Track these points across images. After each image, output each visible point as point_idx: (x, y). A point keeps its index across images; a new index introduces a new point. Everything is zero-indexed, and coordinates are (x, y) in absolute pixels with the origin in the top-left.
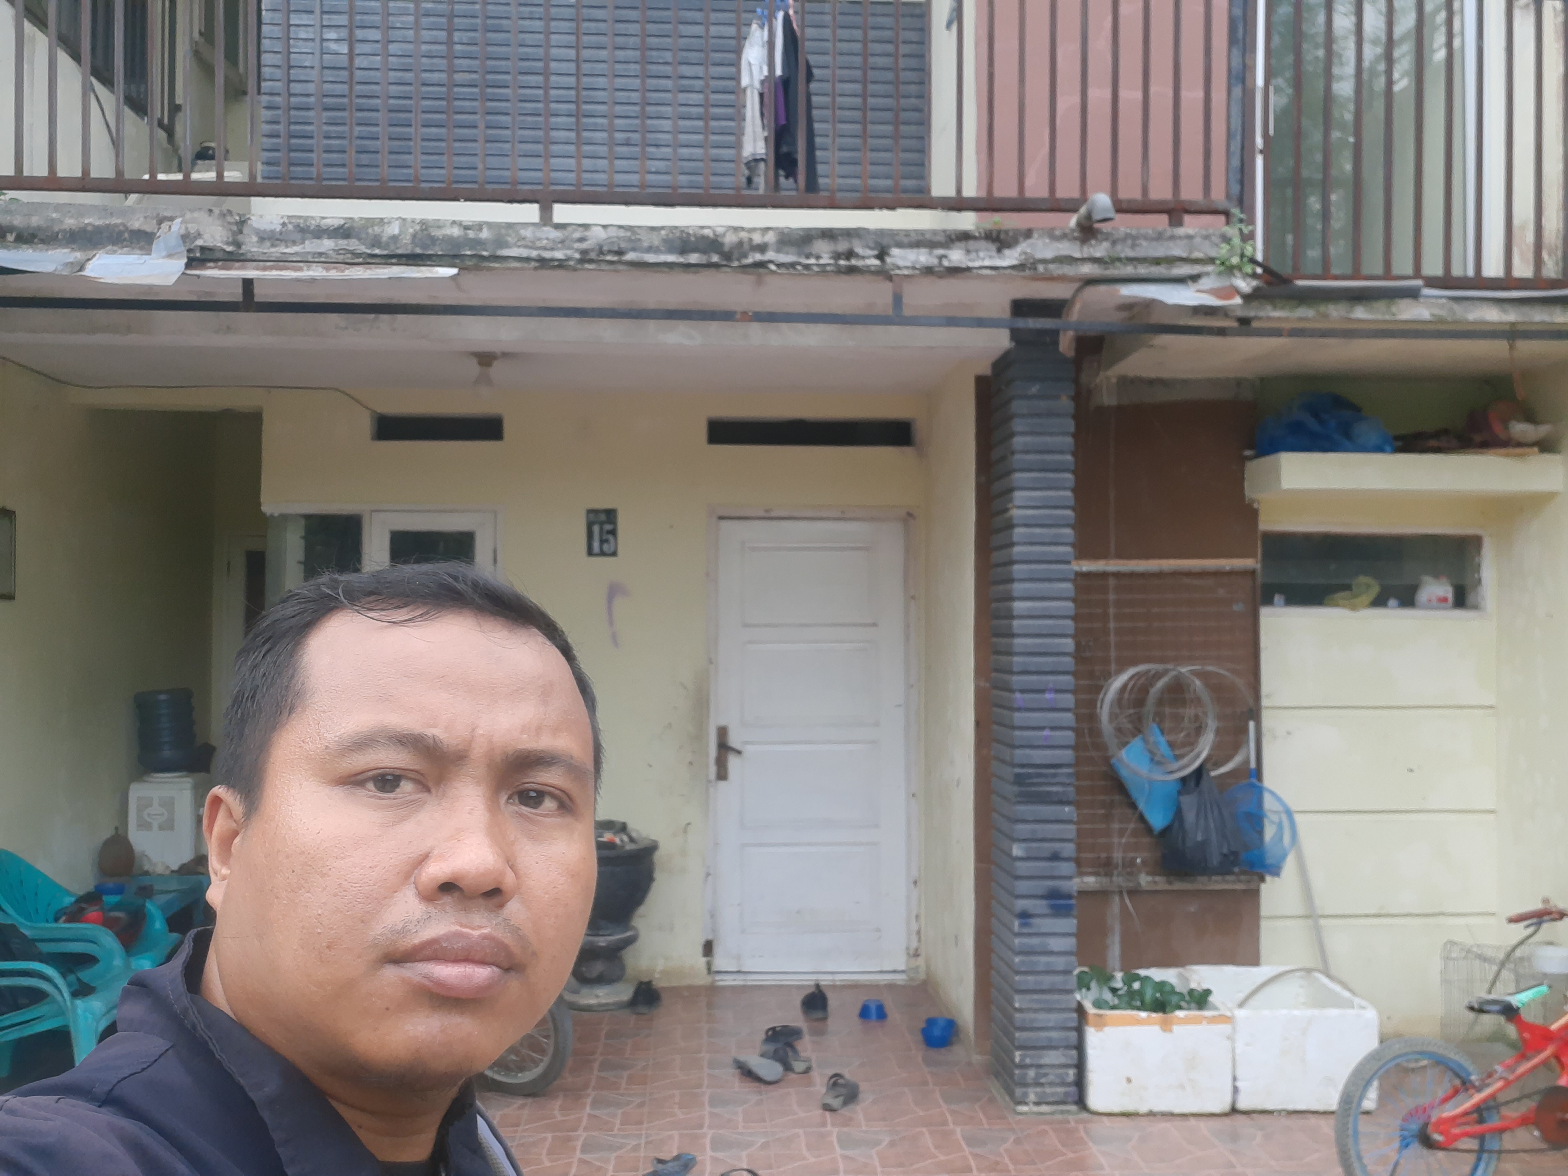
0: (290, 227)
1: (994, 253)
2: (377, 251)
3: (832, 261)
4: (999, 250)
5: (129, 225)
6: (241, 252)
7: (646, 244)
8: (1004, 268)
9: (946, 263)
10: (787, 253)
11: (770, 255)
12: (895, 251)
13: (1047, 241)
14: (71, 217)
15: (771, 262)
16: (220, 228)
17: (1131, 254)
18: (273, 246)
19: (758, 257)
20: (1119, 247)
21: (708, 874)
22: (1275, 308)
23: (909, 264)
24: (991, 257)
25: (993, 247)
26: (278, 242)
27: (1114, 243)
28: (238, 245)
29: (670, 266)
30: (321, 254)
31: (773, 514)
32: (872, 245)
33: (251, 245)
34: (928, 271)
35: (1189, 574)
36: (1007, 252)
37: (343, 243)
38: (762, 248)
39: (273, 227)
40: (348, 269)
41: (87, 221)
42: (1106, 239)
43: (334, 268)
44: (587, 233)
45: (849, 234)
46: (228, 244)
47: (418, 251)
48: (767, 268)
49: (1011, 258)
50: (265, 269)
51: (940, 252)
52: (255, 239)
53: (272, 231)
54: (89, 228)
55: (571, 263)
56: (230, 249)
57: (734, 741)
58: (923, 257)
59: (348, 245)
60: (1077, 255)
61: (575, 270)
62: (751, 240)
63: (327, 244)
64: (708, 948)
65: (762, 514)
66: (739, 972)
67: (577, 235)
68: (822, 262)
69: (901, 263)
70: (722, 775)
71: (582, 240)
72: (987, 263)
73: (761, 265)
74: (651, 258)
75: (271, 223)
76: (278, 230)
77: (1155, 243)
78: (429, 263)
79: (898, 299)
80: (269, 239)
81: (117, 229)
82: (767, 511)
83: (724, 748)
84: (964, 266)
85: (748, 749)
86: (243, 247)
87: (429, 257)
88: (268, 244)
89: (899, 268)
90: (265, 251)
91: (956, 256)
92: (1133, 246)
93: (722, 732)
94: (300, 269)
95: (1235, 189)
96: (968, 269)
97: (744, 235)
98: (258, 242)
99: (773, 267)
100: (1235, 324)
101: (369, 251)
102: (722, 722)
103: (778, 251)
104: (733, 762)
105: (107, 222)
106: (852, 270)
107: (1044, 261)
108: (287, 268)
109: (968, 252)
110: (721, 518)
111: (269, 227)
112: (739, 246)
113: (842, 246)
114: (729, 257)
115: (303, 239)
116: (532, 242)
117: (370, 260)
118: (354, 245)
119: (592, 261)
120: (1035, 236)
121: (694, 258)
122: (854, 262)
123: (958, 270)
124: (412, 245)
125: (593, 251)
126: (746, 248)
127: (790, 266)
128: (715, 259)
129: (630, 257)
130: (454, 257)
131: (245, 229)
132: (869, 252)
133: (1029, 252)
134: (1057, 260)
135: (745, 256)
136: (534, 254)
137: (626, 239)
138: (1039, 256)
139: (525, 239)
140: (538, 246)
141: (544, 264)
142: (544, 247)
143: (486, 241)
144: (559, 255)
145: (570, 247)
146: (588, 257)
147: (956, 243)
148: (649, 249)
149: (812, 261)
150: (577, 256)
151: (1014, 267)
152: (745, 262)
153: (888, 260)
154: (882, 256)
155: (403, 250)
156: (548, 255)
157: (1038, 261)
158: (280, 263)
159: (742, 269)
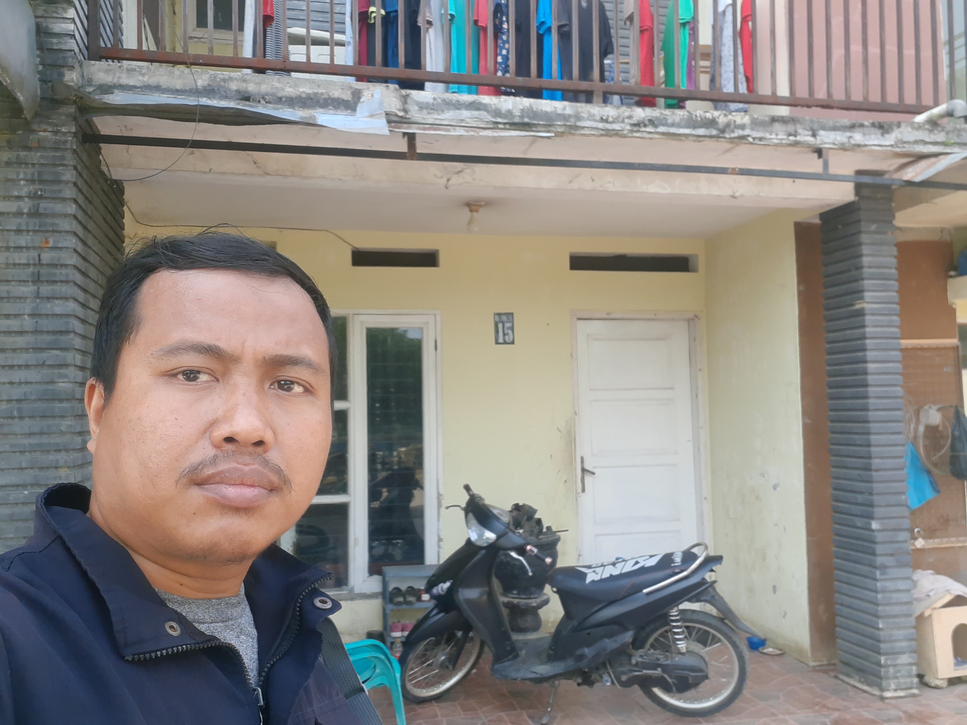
0: (439, 100)
1: (880, 136)
2: (499, 120)
3: (785, 137)
4: (882, 135)
5: (330, 94)
6: (408, 116)
7: (670, 121)
8: (886, 146)
9: (853, 142)
10: (758, 131)
11: (747, 132)
12: (822, 133)
13: (910, 130)
14: (290, 87)
15: (749, 136)
16: (394, 99)
17: (957, 140)
18: (429, 113)
19: (740, 133)
20: (950, 136)
23: (831, 141)
24: (878, 139)
25: (879, 132)
26: (432, 111)
27: (948, 133)
28: (405, 111)
29: (686, 136)
30: (462, 120)
31: (612, 316)
32: (808, 128)
33: (414, 113)
34: (843, 146)
36: (887, 136)
37: (476, 113)
38: (743, 128)
39: (427, 101)
40: (481, 132)
41: (301, 90)
42: (943, 130)
43: (473, 131)
44: (633, 113)
45: (793, 120)
46: (400, 110)
47: (526, 120)
48: (747, 140)
49: (890, 139)
50: (425, 129)
51: (849, 134)
52: (416, 108)
53: (428, 103)
54: (304, 95)
55: (625, 132)
56: (401, 114)
57: (587, 465)
58: (840, 137)
59: (479, 115)
60: (928, 140)
61: (625, 137)
62: (735, 121)
63: (465, 114)
65: (605, 316)
68: (779, 137)
69: (826, 140)
70: (584, 489)
71: (630, 117)
72: (876, 142)
73: (743, 138)
74: (673, 130)
75: (426, 97)
76: (431, 102)
78: (534, 129)
79: (826, 163)
80: (426, 108)
81: (323, 97)
82: (608, 314)
83: (583, 470)
84: (863, 143)
85: (597, 472)
86: (409, 113)
87: (535, 125)
88: (425, 111)
89: (825, 143)
90: (425, 117)
91: (858, 137)
92: (959, 136)
93: (583, 461)
94: (449, 130)
96: (866, 145)
97: (730, 118)
98: (418, 110)
99: (750, 139)
101: (494, 120)
102: (583, 455)
103: (752, 129)
104: (589, 479)
105: (316, 91)
106: (797, 144)
107: (908, 142)
108: (439, 130)
109: (864, 135)
110: (579, 319)
111: (424, 100)
112: (728, 125)
113: (791, 128)
114: (723, 131)
115: (449, 109)
116: (598, 118)
117: (495, 126)
118: (483, 114)
119: (638, 131)
120: (903, 126)
121: (701, 131)
122: (798, 138)
123: (859, 146)
124: (522, 117)
125: (638, 125)
126: (732, 126)
127: (761, 139)
128: (714, 132)
129: (661, 129)
130: (550, 126)
131: (409, 101)
132: (807, 133)
133: (899, 136)
134: (916, 142)
135: (733, 132)
136: (601, 125)
137: (657, 118)
138: (905, 139)
139: (594, 115)
140: (602, 120)
141: (608, 133)
142: (606, 121)
143: (569, 116)
144: (617, 127)
145: (623, 122)
146: (635, 129)
147: (857, 129)
148: (673, 125)
149: (773, 136)
150: (628, 127)
151: (892, 146)
152: (733, 135)
153: (818, 138)
154: (814, 135)
155: (517, 120)
156: (609, 126)
157: (905, 142)
158: (435, 126)
159: (732, 140)
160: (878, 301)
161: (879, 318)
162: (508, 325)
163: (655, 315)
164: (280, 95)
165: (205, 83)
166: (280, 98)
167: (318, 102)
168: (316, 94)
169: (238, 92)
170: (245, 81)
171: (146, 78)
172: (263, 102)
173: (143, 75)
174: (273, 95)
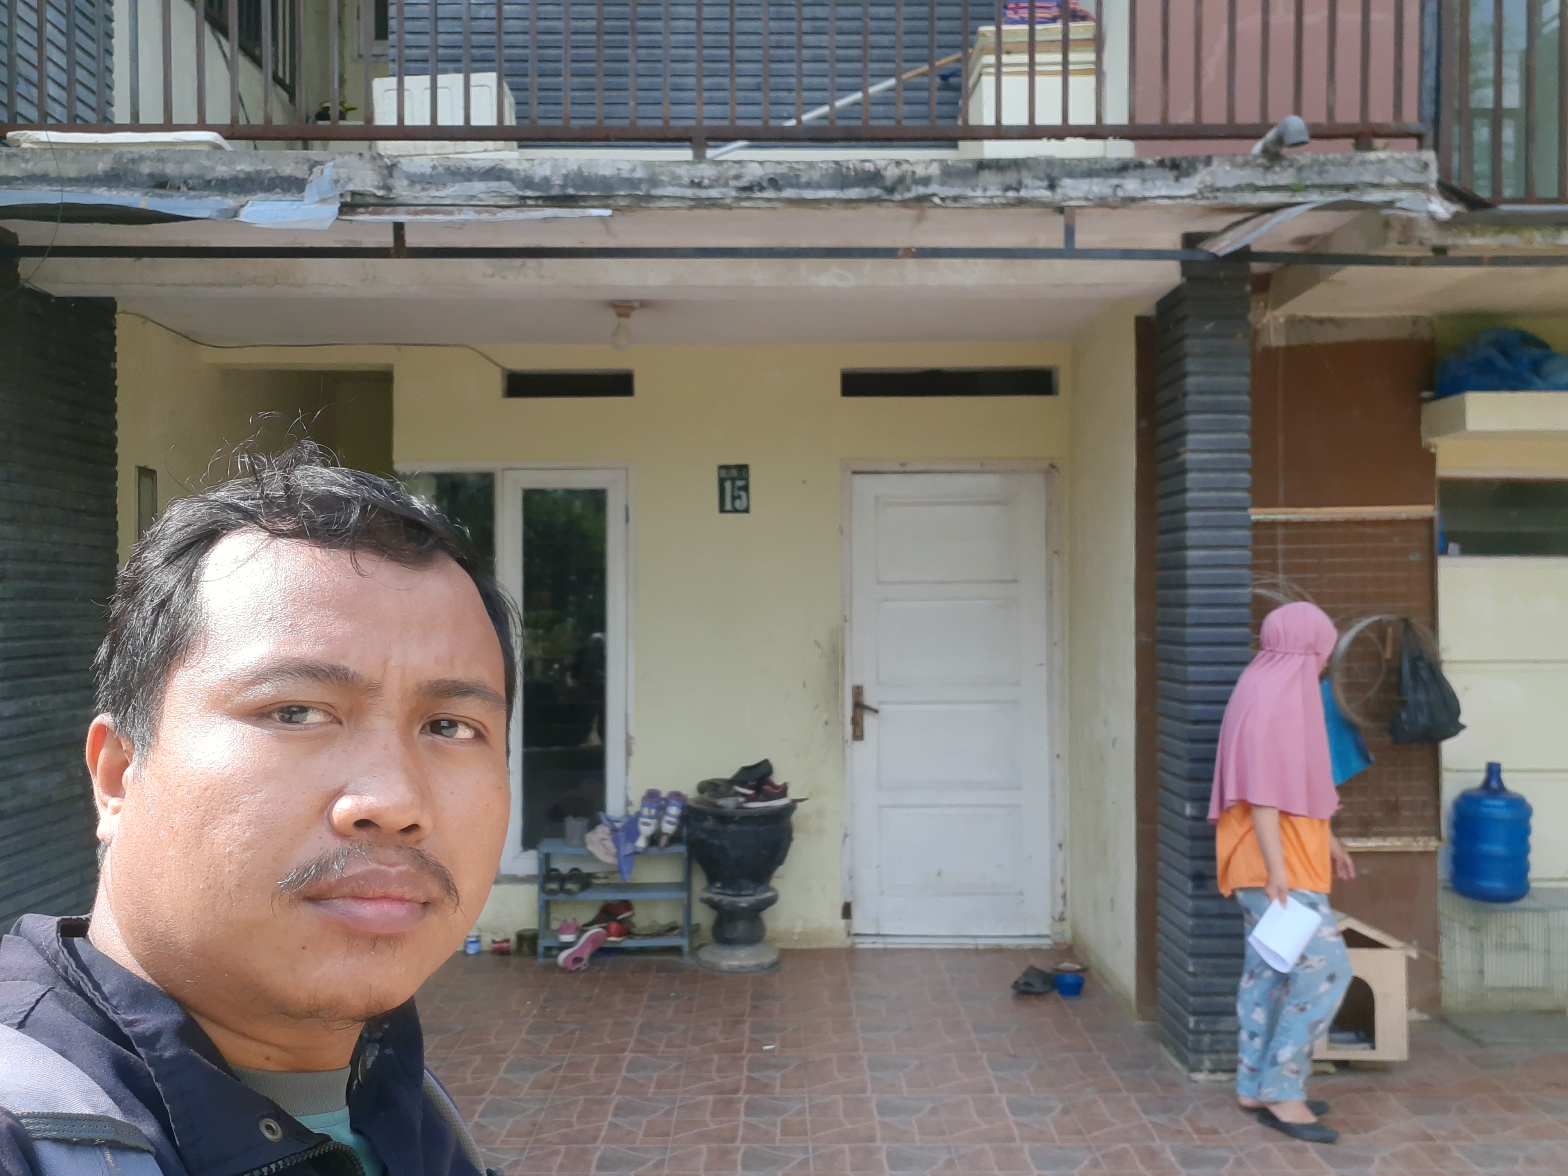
0: (441, 169)
1: (1172, 182)
2: (529, 193)
3: (999, 193)
4: (1177, 179)
5: (279, 171)
6: (391, 196)
7: (804, 180)
8: (1182, 198)
9: (1120, 193)
10: (952, 186)
11: (934, 188)
12: (1067, 182)
13: (1228, 168)
14: (223, 165)
15: (934, 195)
16: (370, 172)
17: (1317, 180)
18: (423, 189)
19: (921, 190)
20: (1305, 174)
21: (846, 836)
22: (1474, 234)
23: (1081, 195)
24: (1168, 186)
25: (1171, 175)
26: (429, 186)
27: (1300, 169)
28: (389, 189)
29: (829, 202)
30: (473, 197)
31: (909, 468)
32: (1042, 175)
33: (402, 190)
34: (1102, 203)
35: (1362, 523)
36: (1185, 180)
37: (494, 185)
38: (926, 181)
39: (423, 170)
40: (500, 212)
41: (238, 168)
42: (1291, 166)
43: (487, 212)
44: (744, 170)
45: (1016, 164)
46: (379, 188)
47: (571, 191)
48: (931, 201)
49: (1190, 186)
50: (416, 213)
51: (1115, 181)
52: (405, 182)
53: (423, 174)
54: (242, 176)
55: (728, 201)
56: (380, 193)
57: (869, 699)
58: (1098, 187)
59: (499, 187)
60: (1261, 183)
61: (730, 208)
62: (914, 173)
63: (478, 187)
64: (847, 911)
65: (897, 468)
66: (878, 935)
67: (733, 172)
68: (989, 193)
69: (1072, 193)
70: (858, 735)
71: (737, 177)
72: (1164, 192)
73: (925, 198)
74: (809, 194)
75: (422, 166)
76: (428, 173)
77: (1344, 169)
78: (582, 204)
79: (1070, 232)
80: (420, 182)
81: (269, 176)
82: (903, 465)
83: (859, 706)
84: (1140, 196)
85: (884, 709)
86: (394, 191)
87: (584, 198)
88: (418, 187)
89: (1071, 199)
90: (417, 195)
91: (1131, 186)
92: (1320, 173)
93: (858, 691)
94: (451, 213)
95: (1429, 110)
96: (1145, 199)
97: (905, 167)
98: (408, 186)
99: (937, 200)
100: (1431, 254)
101: (521, 193)
102: (858, 682)
103: (942, 184)
104: (869, 721)
105: (258, 169)
106: (1021, 202)
107: (1225, 190)
108: (437, 213)
109: (1144, 180)
110: (855, 473)
111: (419, 170)
112: (901, 180)
113: (1011, 177)
114: (891, 190)
115: (454, 182)
116: (686, 180)
117: (522, 202)
118: (506, 187)
119: (749, 199)
120: (1215, 162)
121: (854, 193)
122: (1023, 193)
123: (1133, 200)
124: (564, 186)
125: (749, 188)
126: (909, 181)
127: (956, 199)
128: (876, 192)
129: (789, 193)
130: (608, 197)
131: (396, 173)
132: (1039, 183)
133: (1208, 180)
134: (1239, 188)
135: (909, 190)
136: (689, 192)
137: (783, 175)
138: (1219, 184)
139: (680, 177)
140: (694, 184)
141: (699, 203)
142: (699, 185)
143: (640, 180)
144: (714, 193)
145: (726, 185)
146: (745, 195)
147: (1131, 172)
148: (808, 185)
149: (979, 193)
150: (734, 193)
151: (1193, 196)
152: (908, 195)
153: (1059, 191)
154: (1052, 187)
155: (555, 192)
156: (702, 193)
157: (1218, 190)
158: (431, 208)
159: (905, 203)
160: (1211, 448)
161: (1211, 475)
162: (740, 483)
163: (982, 465)
164: (208, 177)
165: (108, 167)
166: (209, 182)
167: (261, 183)
168: (258, 172)
169: (151, 176)
170: (160, 160)
171: (30, 166)
172: (184, 189)
173: (27, 161)
174: (199, 177)
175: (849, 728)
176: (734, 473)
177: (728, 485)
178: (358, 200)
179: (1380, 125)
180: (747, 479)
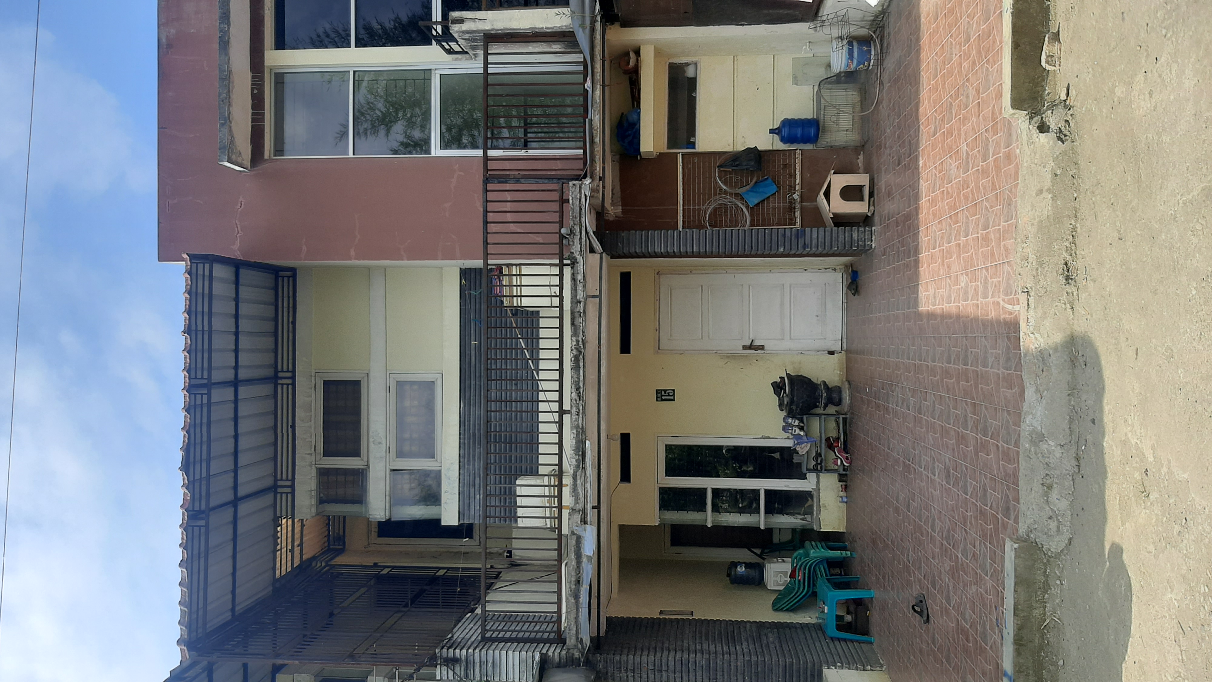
0: (573, 494)
2: (581, 466)
3: (581, 318)
4: (578, 263)
5: (574, 545)
6: (582, 510)
9: (582, 281)
12: (578, 297)
14: (572, 562)
15: (582, 339)
17: (579, 218)
18: (580, 500)
19: (580, 343)
20: (576, 223)
21: (801, 353)
22: (596, 169)
23: (582, 293)
24: (580, 266)
26: (579, 498)
28: (579, 511)
29: (583, 371)
30: (582, 484)
31: (657, 328)
32: (575, 305)
33: (580, 506)
34: (584, 286)
36: (578, 260)
37: (578, 477)
38: (578, 341)
39: (572, 500)
40: (586, 475)
41: (573, 557)
43: (586, 480)
44: (574, 399)
45: (572, 313)
46: (579, 513)
47: (581, 453)
49: (580, 259)
50: (587, 502)
52: (577, 505)
53: (575, 499)
54: (576, 556)
56: (581, 513)
57: (748, 343)
58: (580, 287)
61: (585, 403)
63: (579, 482)
64: (831, 353)
65: (657, 332)
66: (842, 340)
67: (575, 402)
68: (581, 322)
69: (582, 296)
70: (762, 348)
71: (576, 400)
72: (582, 267)
73: (583, 341)
74: (582, 378)
77: (575, 211)
79: (594, 297)
80: (577, 501)
81: (575, 548)
82: (656, 330)
83: (751, 347)
85: (752, 337)
86: (580, 509)
87: (582, 449)
90: (582, 502)
91: (580, 277)
93: (745, 348)
94: (587, 491)
95: (555, 181)
96: (584, 273)
97: (573, 348)
98: (579, 504)
99: (584, 338)
100: (601, 182)
101: (581, 469)
102: (741, 348)
104: (757, 343)
106: (584, 312)
107: (581, 248)
108: (587, 495)
109: (578, 273)
110: (659, 348)
112: (577, 349)
113: (577, 315)
114: (581, 352)
115: (577, 490)
116: (577, 416)
117: (584, 468)
118: (579, 473)
119: (583, 397)
120: (572, 251)
121: (581, 364)
122: (582, 311)
123: (584, 277)
124: (579, 455)
125: (579, 397)
126: (578, 347)
127: (583, 332)
128: (581, 357)
129: (581, 384)
130: (582, 441)
131: (574, 508)
132: (579, 306)
133: (578, 253)
134: (580, 244)
135: (580, 347)
136: (581, 416)
137: (575, 386)
138: (579, 250)
139: (576, 418)
140: (578, 415)
141: (584, 413)
142: (578, 412)
143: (577, 431)
144: (581, 408)
145: (578, 404)
146: (582, 398)
147: (575, 277)
148: (579, 378)
149: (581, 325)
150: (581, 402)
151: (583, 258)
152: (582, 347)
153: (581, 300)
154: (580, 302)
155: (581, 458)
156: (581, 411)
157: (581, 250)
158: (586, 497)
159: (584, 348)
162: (663, 392)
164: (576, 567)
165: (573, 598)
166: (578, 567)
167: (578, 551)
168: (574, 552)
169: (575, 585)
170: (571, 582)
171: (573, 623)
172: (580, 575)
173: (571, 624)
174: (576, 570)
175: (759, 351)
176: (659, 395)
177: (663, 398)
178: (583, 520)
179: (559, 197)
180: (662, 390)
